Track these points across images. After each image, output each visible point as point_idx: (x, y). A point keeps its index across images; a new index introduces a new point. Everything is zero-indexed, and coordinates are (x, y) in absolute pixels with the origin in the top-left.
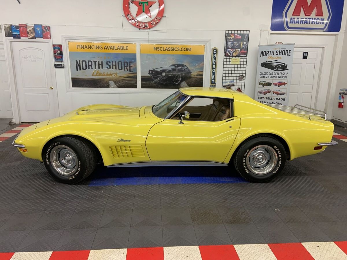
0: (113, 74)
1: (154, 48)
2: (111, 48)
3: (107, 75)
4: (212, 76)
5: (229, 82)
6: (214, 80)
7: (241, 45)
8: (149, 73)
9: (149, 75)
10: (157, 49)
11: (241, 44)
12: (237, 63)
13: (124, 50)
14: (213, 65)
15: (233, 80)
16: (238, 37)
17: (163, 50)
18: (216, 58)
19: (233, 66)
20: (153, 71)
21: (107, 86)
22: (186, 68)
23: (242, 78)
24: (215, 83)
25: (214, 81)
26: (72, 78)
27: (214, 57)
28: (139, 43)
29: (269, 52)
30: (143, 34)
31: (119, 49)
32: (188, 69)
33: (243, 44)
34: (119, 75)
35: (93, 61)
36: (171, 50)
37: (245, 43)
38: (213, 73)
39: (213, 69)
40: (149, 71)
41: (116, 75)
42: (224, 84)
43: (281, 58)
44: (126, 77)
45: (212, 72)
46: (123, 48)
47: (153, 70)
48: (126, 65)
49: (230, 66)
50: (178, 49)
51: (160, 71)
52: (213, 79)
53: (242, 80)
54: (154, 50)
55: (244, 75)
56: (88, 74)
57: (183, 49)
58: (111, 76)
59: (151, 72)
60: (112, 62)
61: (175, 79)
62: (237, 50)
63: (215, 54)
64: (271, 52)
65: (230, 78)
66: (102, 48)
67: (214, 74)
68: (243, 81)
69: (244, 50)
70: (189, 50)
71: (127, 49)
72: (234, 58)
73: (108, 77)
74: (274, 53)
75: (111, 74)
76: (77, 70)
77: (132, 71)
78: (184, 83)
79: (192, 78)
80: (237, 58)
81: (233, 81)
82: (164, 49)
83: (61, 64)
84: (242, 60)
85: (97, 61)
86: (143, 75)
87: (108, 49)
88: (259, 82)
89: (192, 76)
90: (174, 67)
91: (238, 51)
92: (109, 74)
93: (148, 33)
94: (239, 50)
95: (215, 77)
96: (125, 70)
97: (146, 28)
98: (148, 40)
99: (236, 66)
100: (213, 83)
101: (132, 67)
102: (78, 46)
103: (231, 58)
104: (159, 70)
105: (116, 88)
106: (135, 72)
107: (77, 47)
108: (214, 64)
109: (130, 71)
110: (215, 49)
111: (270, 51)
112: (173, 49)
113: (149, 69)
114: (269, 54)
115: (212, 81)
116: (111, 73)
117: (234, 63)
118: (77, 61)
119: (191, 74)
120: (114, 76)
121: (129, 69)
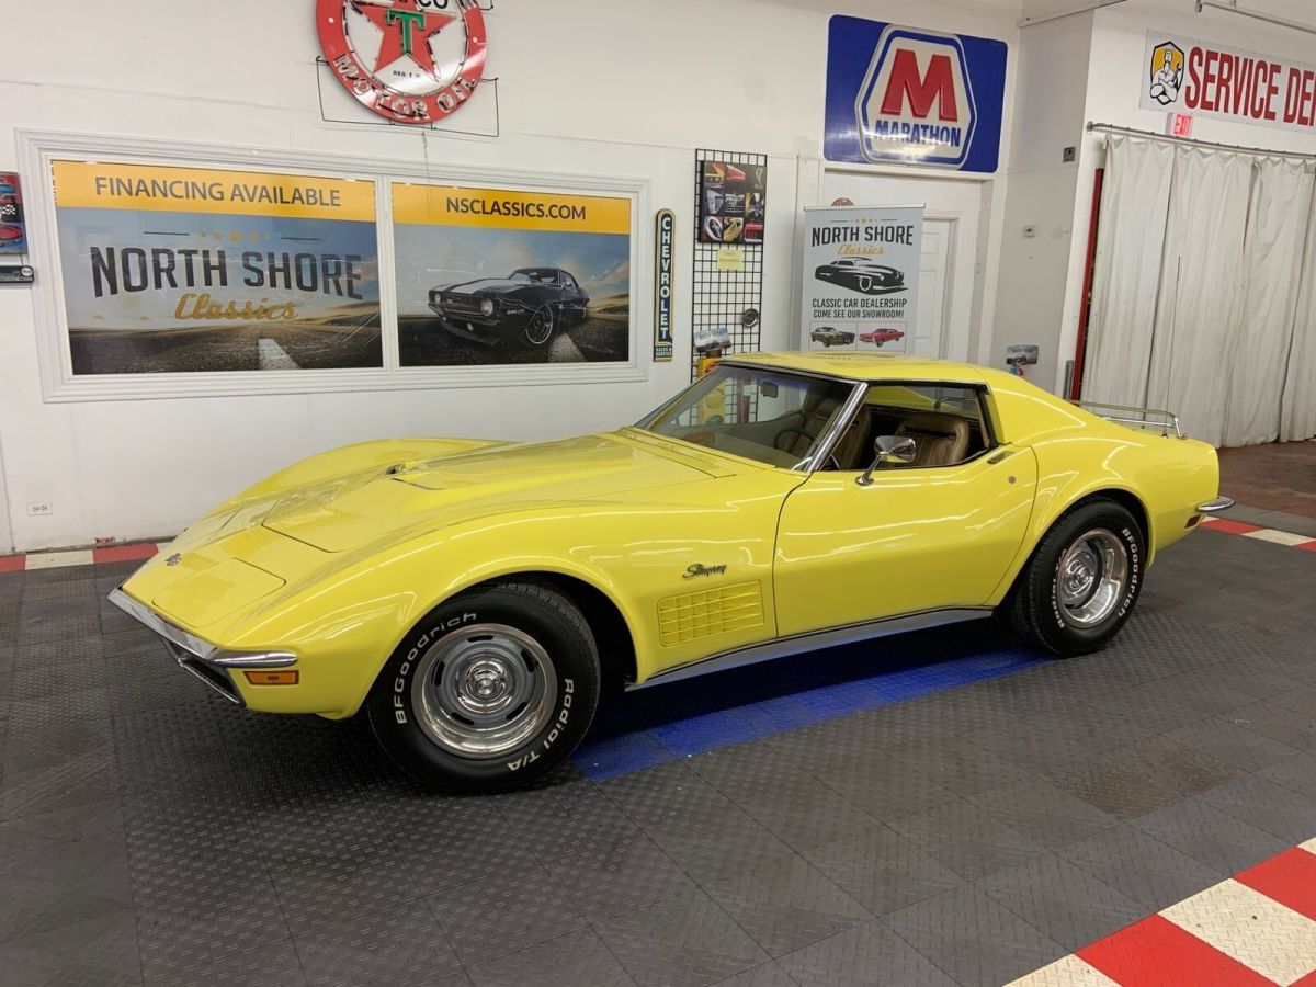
0: (275, 308)
1: (449, 202)
2: (261, 197)
3: (245, 314)
4: (661, 313)
5: (715, 333)
6: (668, 326)
7: (747, 202)
8: (432, 304)
9: (431, 313)
10: (461, 207)
11: (745, 199)
12: (733, 267)
13: (322, 204)
14: (664, 274)
15: (724, 326)
16: (736, 174)
17: (484, 212)
18: (670, 249)
19: (724, 277)
20: (445, 295)
21: (253, 363)
22: (568, 283)
23: (751, 317)
24: (669, 339)
25: (668, 332)
26: (72, 332)
27: (666, 244)
28: (387, 181)
29: (842, 231)
30: (403, 143)
31: (301, 198)
32: (577, 286)
33: (753, 202)
34: (301, 314)
35: (179, 252)
36: (513, 211)
37: (757, 196)
38: (663, 302)
39: (661, 286)
40: (432, 294)
41: (287, 314)
42: (700, 343)
43: (881, 252)
44: (333, 322)
45: (661, 298)
46: (318, 196)
47: (447, 291)
48: (331, 270)
49: (715, 277)
50: (538, 209)
51: (475, 294)
52: (663, 323)
53: (751, 327)
54: (449, 210)
55: (756, 307)
56: (158, 310)
57: (555, 212)
58: (265, 319)
59: (438, 299)
60: (271, 256)
61: (532, 326)
62: (733, 220)
63: (667, 231)
64: (849, 231)
65: (714, 319)
66: (222, 193)
67: (664, 304)
68: (755, 329)
69: (755, 223)
70: (579, 216)
71: (336, 202)
72: (724, 247)
73: (254, 321)
74: (857, 234)
75: (266, 311)
76: (99, 293)
77: (360, 297)
78: (564, 343)
79: (591, 322)
80: (733, 248)
81: (725, 330)
82: (488, 209)
83: (18, 264)
84: (749, 257)
85: (196, 252)
86: (408, 311)
87: (252, 200)
88: (813, 331)
89: (593, 313)
90: (524, 281)
91: (738, 224)
92: (254, 307)
93: (425, 141)
94: (741, 220)
95: (668, 317)
96: (327, 290)
97: (417, 119)
98: (424, 167)
99: (732, 277)
100: (664, 337)
101: (358, 277)
102: (101, 182)
103: (715, 247)
104: (469, 290)
105: (291, 368)
106: (375, 300)
107: (99, 186)
108: (666, 268)
109: (351, 294)
110: (667, 215)
111: (846, 229)
112: (519, 207)
113: (431, 288)
114: (841, 237)
115: (661, 333)
116: (267, 305)
117: (724, 267)
118: (95, 251)
119: (589, 304)
120: (282, 319)
121: (344, 288)
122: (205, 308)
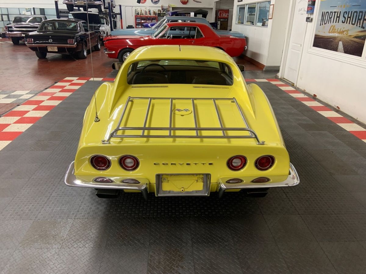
0: (345, 31)
3: (339, 32)
21: (336, 49)
26: (315, 35)
34: (350, 33)
35: (334, 12)
41: (347, 33)
44: (356, 37)
48: (360, 18)
56: (326, 30)
58: (342, 35)
60: (349, 13)
73: (340, 35)
76: (320, 25)
77: (364, 28)
85: (336, 12)
92: (342, 30)
96: (357, 25)
105: (342, 52)
118: (323, 12)
120: (345, 35)
121: (361, 26)
122: (333, 30)
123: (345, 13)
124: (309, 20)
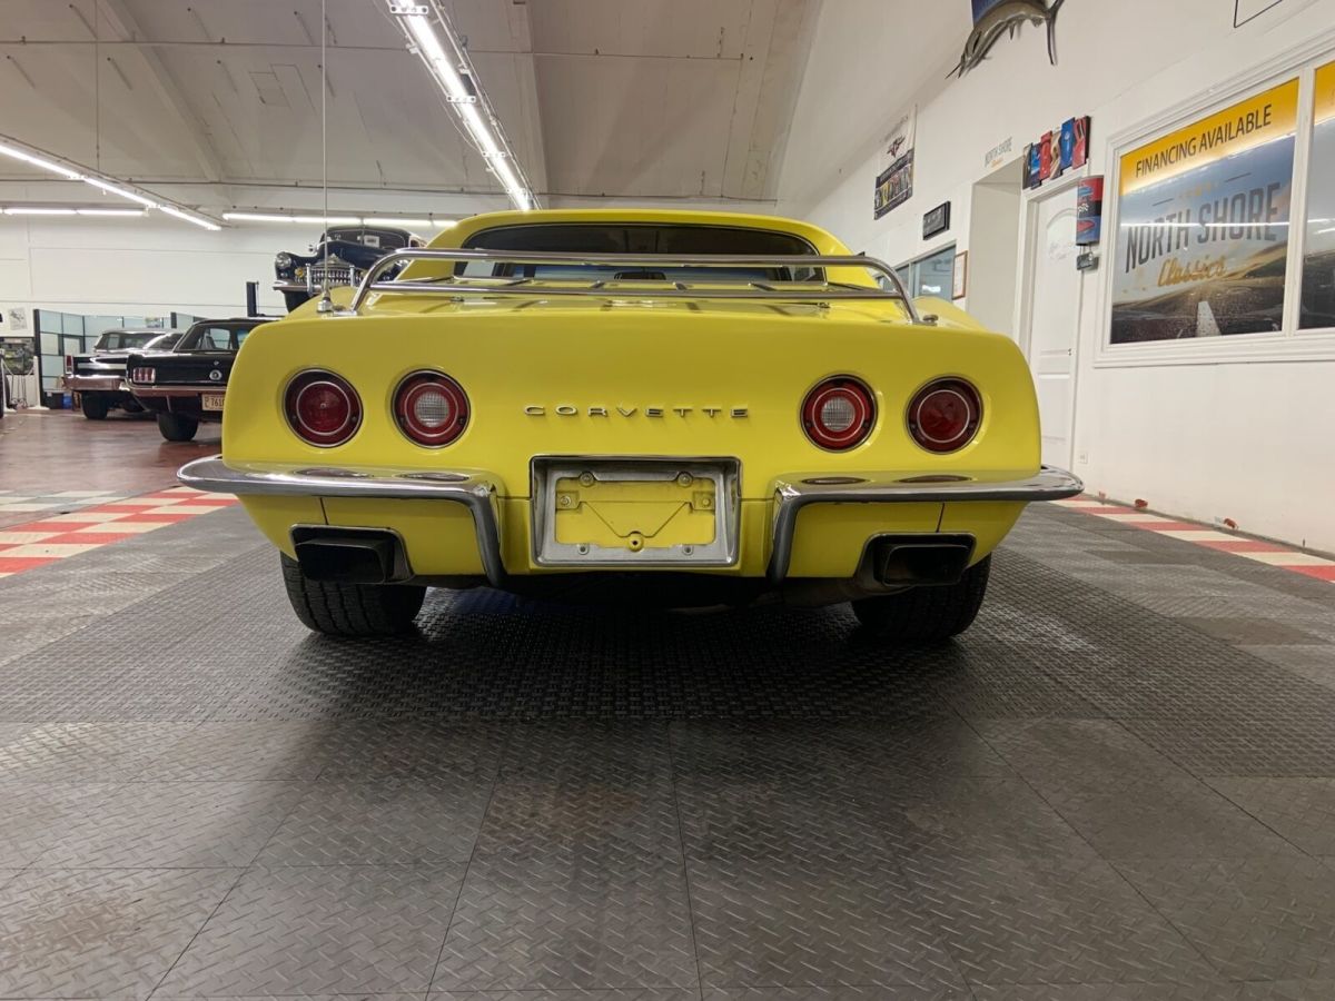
0: (1212, 265)
3: (1194, 275)
13: (1257, 128)
21: (1191, 331)
26: (1114, 307)
28: (1313, 68)
31: (1243, 129)
34: (1229, 268)
41: (1219, 270)
46: (1255, 120)
48: (1255, 211)
56: (1150, 281)
58: (1205, 279)
60: (1216, 205)
66: (1194, 148)
71: (1269, 120)
73: (1198, 282)
75: (1207, 269)
76: (1127, 271)
77: (1273, 238)
85: (1175, 216)
87: (1211, 147)
92: (1201, 266)
96: (1249, 236)
102: (1140, 167)
105: (1215, 335)
106: (1284, 239)
107: (1137, 170)
109: (1267, 236)
120: (1215, 277)
122: (1172, 274)
123: (1205, 211)
124: (1087, 263)
